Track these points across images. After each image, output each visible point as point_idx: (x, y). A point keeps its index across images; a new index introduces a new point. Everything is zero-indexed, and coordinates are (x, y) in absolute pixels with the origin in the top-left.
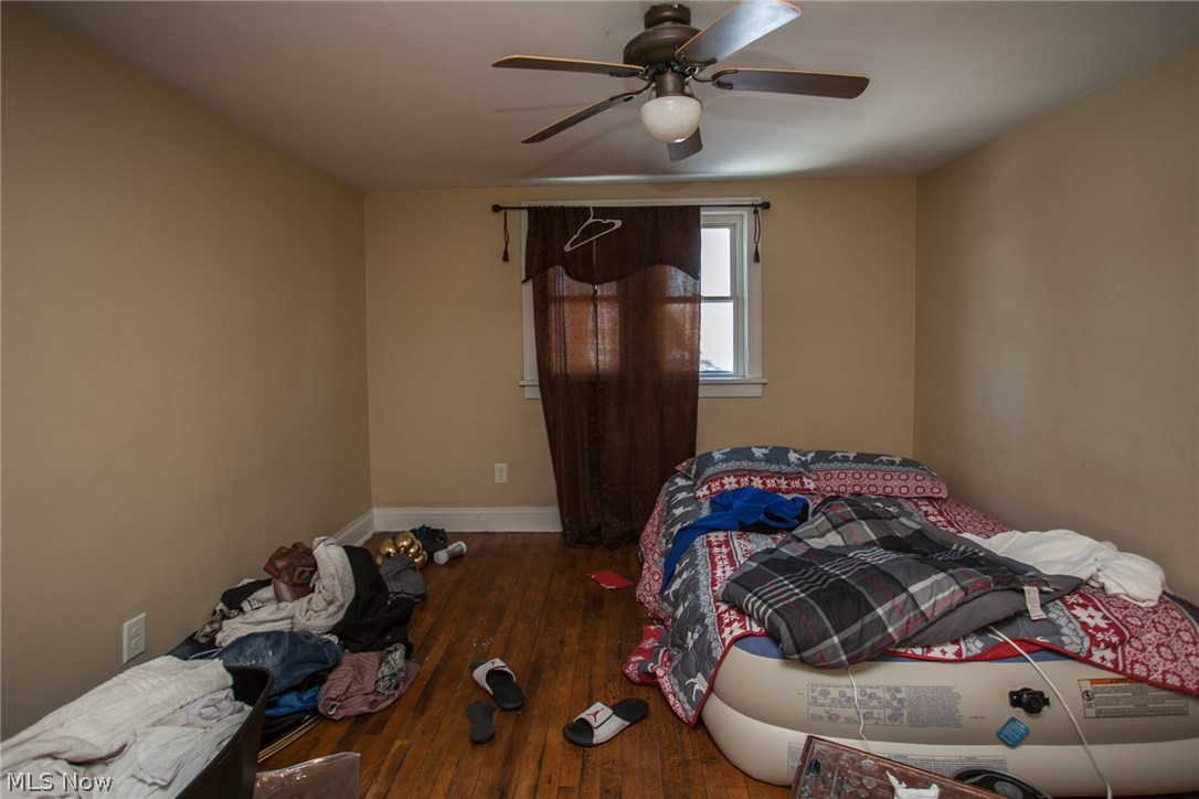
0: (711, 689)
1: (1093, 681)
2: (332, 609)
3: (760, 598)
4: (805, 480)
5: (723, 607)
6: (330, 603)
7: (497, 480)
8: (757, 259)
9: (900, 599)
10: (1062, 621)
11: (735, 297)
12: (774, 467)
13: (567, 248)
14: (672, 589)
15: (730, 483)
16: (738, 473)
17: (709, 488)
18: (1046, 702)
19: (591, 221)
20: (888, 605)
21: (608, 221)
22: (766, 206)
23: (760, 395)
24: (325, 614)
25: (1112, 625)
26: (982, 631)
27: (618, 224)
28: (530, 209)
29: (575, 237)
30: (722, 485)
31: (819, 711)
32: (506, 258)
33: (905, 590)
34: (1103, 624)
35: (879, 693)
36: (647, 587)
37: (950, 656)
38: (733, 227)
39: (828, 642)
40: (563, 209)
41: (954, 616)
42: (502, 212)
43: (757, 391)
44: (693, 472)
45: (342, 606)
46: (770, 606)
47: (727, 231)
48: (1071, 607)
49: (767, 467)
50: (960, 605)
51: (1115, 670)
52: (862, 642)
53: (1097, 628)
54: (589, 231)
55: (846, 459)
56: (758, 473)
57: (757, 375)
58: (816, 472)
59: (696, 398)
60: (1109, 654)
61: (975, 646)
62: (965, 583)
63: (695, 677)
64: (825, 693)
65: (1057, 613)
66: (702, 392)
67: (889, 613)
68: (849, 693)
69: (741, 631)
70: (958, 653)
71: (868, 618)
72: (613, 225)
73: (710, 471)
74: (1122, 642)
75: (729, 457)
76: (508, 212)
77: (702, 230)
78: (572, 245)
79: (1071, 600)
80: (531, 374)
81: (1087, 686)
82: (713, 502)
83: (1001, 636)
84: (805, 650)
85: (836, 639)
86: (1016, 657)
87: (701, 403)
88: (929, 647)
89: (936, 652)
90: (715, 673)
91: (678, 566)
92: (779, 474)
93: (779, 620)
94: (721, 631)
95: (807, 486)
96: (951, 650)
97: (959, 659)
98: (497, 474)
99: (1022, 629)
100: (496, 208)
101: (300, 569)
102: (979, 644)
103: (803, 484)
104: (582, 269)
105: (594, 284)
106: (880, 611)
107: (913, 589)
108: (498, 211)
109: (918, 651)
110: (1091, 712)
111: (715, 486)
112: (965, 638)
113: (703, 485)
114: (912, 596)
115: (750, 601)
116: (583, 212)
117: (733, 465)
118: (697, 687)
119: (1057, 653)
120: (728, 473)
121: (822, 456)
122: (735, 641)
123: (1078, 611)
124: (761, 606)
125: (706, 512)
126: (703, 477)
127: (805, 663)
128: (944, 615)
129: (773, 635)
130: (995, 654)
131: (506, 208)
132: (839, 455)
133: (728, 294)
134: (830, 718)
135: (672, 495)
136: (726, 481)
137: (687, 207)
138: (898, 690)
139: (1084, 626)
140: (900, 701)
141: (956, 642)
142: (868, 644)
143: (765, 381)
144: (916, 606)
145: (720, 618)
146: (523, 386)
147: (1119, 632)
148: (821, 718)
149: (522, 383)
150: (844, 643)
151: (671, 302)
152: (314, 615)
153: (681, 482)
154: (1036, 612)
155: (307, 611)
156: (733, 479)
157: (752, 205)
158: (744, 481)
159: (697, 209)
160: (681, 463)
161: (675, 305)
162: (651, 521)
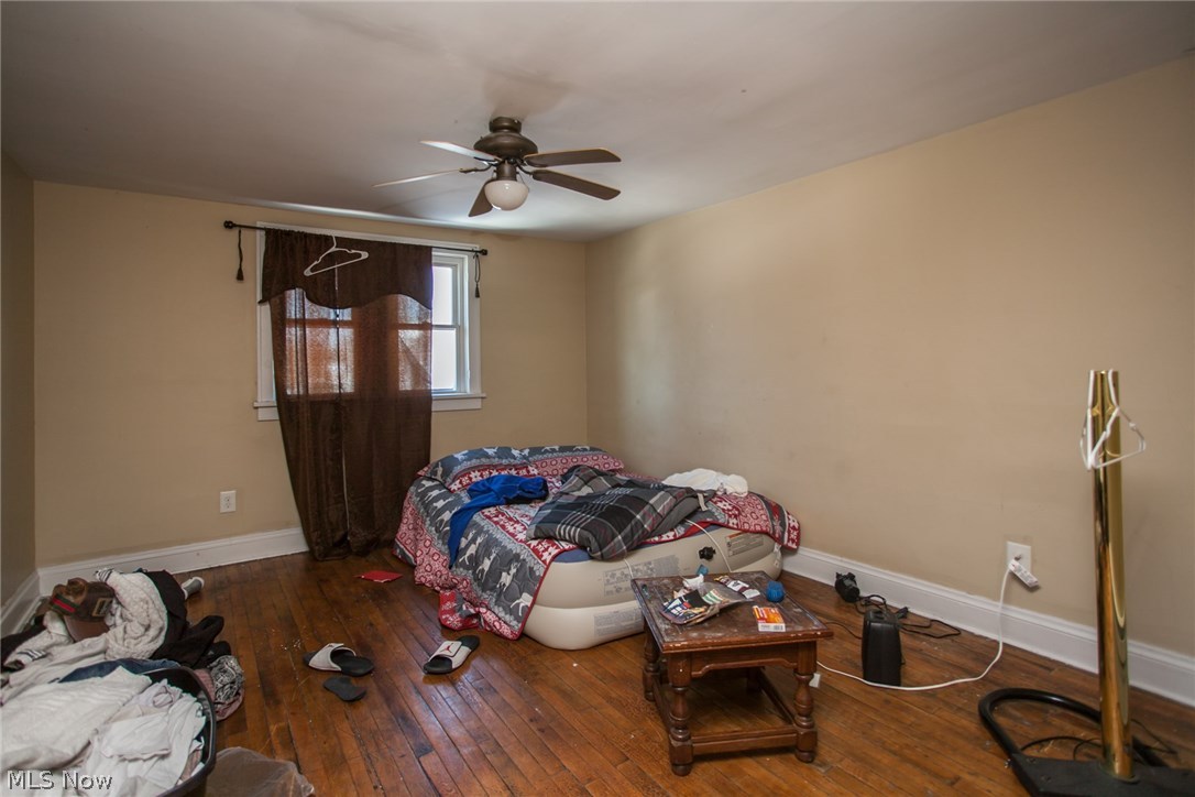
0: (534, 603)
1: (731, 537)
2: (152, 632)
3: (568, 524)
4: (530, 468)
5: (534, 543)
6: (148, 628)
7: (223, 509)
8: (478, 295)
9: (647, 507)
10: (714, 510)
11: (456, 326)
12: (504, 462)
13: (308, 272)
14: (468, 554)
15: (476, 476)
16: (480, 468)
17: (461, 483)
18: (714, 552)
19: (333, 249)
20: (641, 513)
21: (353, 251)
22: (484, 252)
23: (479, 407)
24: (146, 639)
25: (734, 507)
26: (682, 522)
27: (365, 255)
28: (268, 232)
29: (316, 263)
30: (470, 479)
31: (610, 588)
32: (240, 277)
33: (647, 503)
34: (730, 508)
35: (641, 567)
36: (428, 568)
37: (671, 538)
38: (454, 267)
39: (616, 540)
40: (306, 235)
41: (672, 513)
42: (236, 231)
43: (477, 404)
44: (440, 473)
45: (161, 629)
46: (578, 527)
47: (449, 270)
48: (715, 503)
49: (500, 462)
50: (675, 506)
51: (737, 529)
52: (633, 535)
53: (729, 510)
54: (332, 259)
55: (553, 451)
56: (494, 467)
57: (478, 392)
58: (534, 462)
59: (429, 413)
60: (735, 521)
61: (681, 530)
62: (675, 494)
63: (518, 598)
64: (613, 576)
65: (711, 507)
66: (435, 407)
67: (643, 517)
68: (626, 572)
69: (557, 551)
70: (675, 535)
71: (633, 522)
72: (360, 256)
73: (458, 469)
74: (740, 514)
75: (470, 457)
76: (244, 231)
77: (434, 268)
78: (312, 270)
79: (715, 500)
80: (266, 395)
81: (728, 540)
82: (470, 491)
83: (691, 523)
84: (605, 547)
85: (620, 537)
86: (700, 532)
87: (434, 417)
88: (660, 536)
89: (665, 538)
90: (539, 588)
91: (463, 539)
92: (509, 467)
93: (586, 533)
94: (540, 557)
95: (532, 472)
96: (671, 534)
97: (676, 539)
98: (223, 502)
99: (700, 517)
100: (229, 225)
101: (100, 600)
102: (683, 529)
103: (528, 472)
104: (321, 293)
105: (335, 308)
106: (638, 517)
107: (652, 501)
108: (231, 228)
109: (657, 539)
110: (731, 553)
111: (465, 480)
112: (676, 527)
113: (454, 481)
114: (652, 505)
115: (561, 529)
116: (326, 241)
117: (475, 462)
118: (521, 605)
119: (717, 525)
120: (473, 469)
121: (535, 451)
122: (554, 558)
123: (719, 504)
124: (570, 530)
125: (467, 500)
126: (452, 476)
127: (603, 558)
128: (668, 513)
129: (582, 546)
130: (691, 533)
131: (240, 226)
132: (548, 448)
133: (450, 323)
134: (617, 591)
135: (422, 495)
136: (473, 475)
137: (420, 246)
138: (650, 563)
139: (723, 510)
140: (652, 570)
141: (672, 530)
142: (636, 537)
143: (484, 395)
144: (655, 510)
145: (535, 550)
146: (257, 408)
147: (737, 510)
148: (611, 592)
149: (256, 405)
150: (624, 538)
151: (407, 328)
152: (133, 642)
153: (428, 484)
154: (704, 508)
155: (124, 640)
156: (477, 474)
157: (472, 251)
158: (486, 474)
159: (429, 249)
160: (422, 468)
161: (410, 331)
162: (405, 521)
